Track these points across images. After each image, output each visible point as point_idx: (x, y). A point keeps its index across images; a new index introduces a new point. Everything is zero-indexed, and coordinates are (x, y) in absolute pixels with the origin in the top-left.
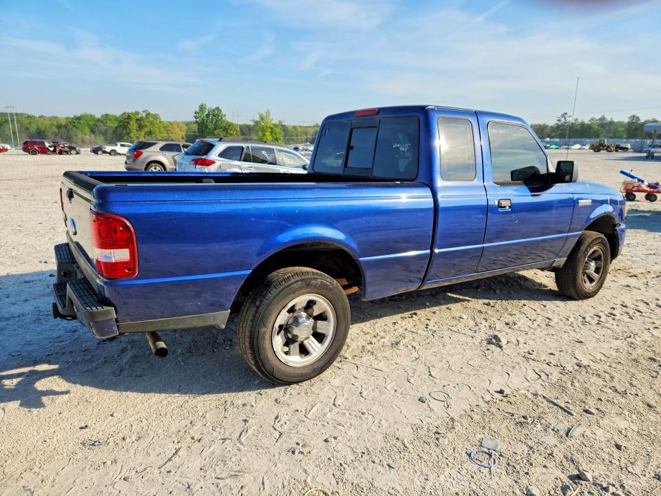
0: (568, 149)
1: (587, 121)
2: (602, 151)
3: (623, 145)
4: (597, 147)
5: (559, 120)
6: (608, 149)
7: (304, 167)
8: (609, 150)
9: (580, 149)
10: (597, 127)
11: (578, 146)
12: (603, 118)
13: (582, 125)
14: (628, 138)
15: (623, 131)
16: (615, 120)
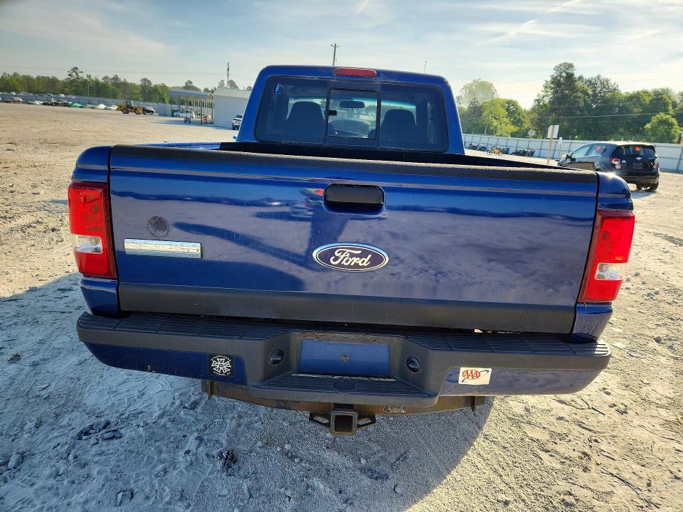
0: (94, 108)
1: (100, 79)
2: (130, 113)
3: (148, 108)
4: (124, 109)
5: (70, 75)
6: (135, 110)
7: (235, 138)
8: (137, 112)
9: (106, 109)
10: (112, 87)
11: (102, 106)
12: (116, 78)
13: (97, 82)
14: (144, 101)
15: (138, 94)
16: (129, 81)
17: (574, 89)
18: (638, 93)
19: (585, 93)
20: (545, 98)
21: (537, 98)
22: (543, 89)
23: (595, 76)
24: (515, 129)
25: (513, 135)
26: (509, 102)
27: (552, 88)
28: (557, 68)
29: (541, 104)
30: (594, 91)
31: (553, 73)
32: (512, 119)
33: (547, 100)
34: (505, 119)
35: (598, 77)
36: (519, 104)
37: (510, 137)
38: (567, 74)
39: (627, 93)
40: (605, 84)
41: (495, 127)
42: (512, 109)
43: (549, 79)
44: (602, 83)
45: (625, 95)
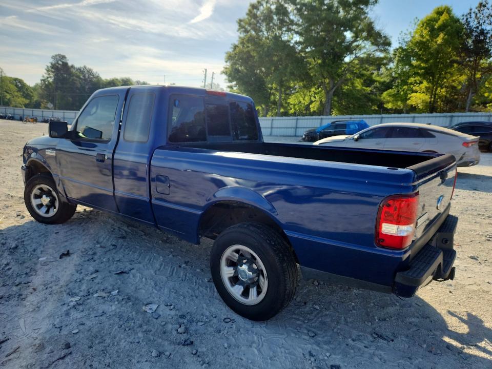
17: (70, 74)
18: (113, 80)
19: (78, 77)
20: (49, 79)
21: (42, 78)
22: (46, 72)
23: (82, 66)
24: (27, 101)
25: (27, 106)
26: (16, 79)
27: (53, 72)
28: (54, 57)
29: (47, 83)
30: (84, 76)
31: (52, 61)
32: (21, 94)
33: (51, 80)
34: (16, 94)
35: (85, 67)
36: (25, 82)
37: (24, 108)
38: (63, 62)
39: (106, 80)
40: (90, 72)
41: (9, 99)
42: (19, 85)
43: (49, 65)
44: (88, 71)
45: (105, 81)
